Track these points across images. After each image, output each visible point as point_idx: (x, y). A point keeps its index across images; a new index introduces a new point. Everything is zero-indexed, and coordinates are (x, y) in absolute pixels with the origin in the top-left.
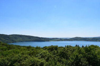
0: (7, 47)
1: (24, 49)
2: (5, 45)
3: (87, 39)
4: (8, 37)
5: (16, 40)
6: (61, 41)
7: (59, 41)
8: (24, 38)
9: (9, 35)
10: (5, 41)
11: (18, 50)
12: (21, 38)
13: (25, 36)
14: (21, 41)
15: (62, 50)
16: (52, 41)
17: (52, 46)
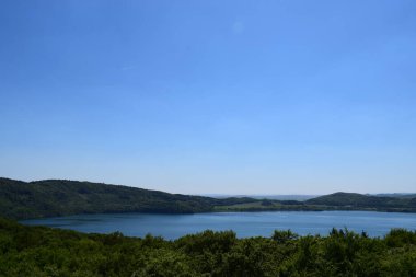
0: (15, 238)
1: (91, 249)
2: (9, 229)
3: (389, 202)
4: (27, 193)
5: (62, 206)
6: (265, 210)
7: (259, 210)
8: (100, 195)
9: (33, 183)
10: (11, 208)
11: (63, 253)
12: (84, 197)
13: (102, 186)
14: (85, 212)
15: (239, 252)
16: (225, 210)
17: (208, 233)
